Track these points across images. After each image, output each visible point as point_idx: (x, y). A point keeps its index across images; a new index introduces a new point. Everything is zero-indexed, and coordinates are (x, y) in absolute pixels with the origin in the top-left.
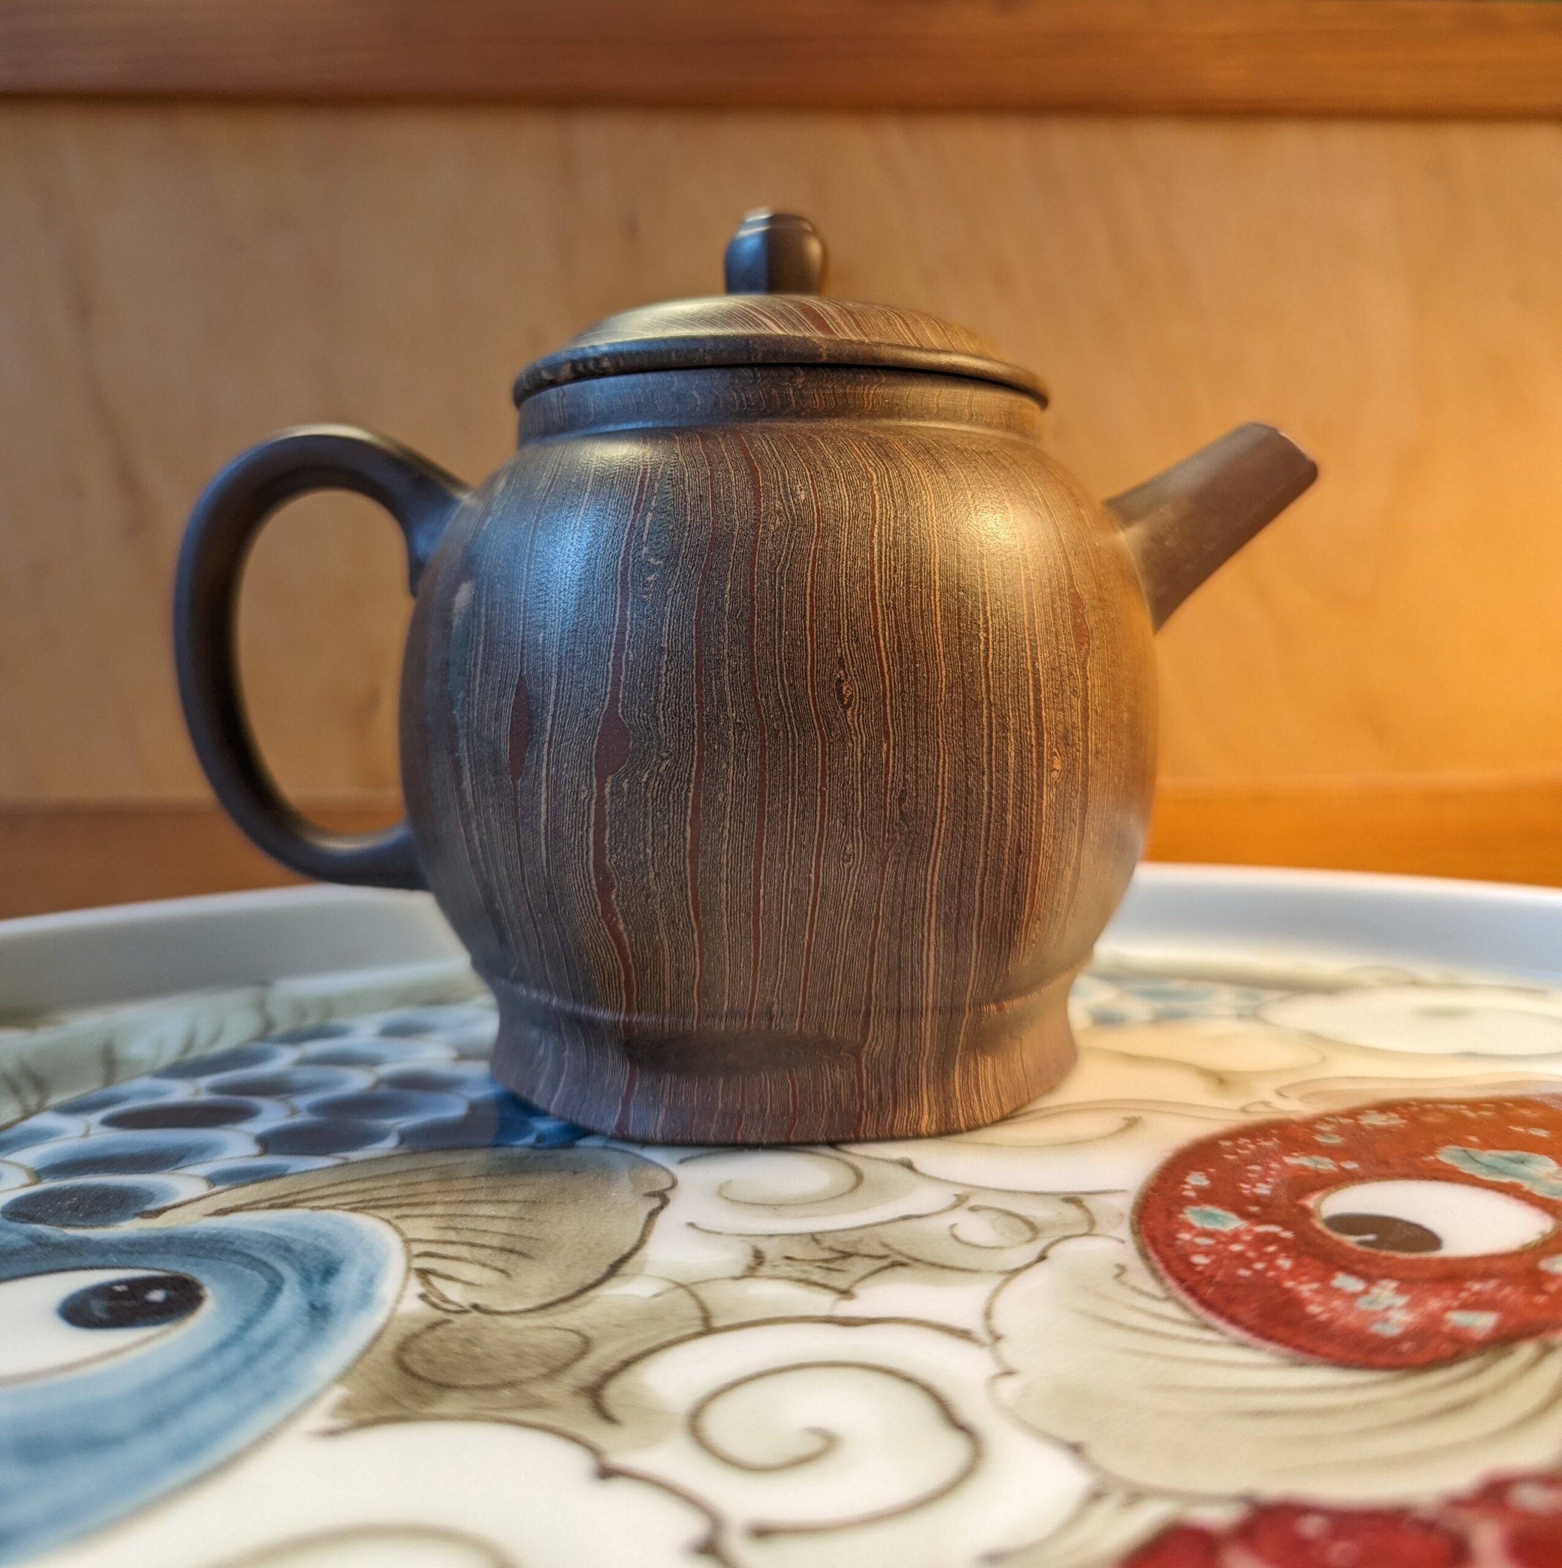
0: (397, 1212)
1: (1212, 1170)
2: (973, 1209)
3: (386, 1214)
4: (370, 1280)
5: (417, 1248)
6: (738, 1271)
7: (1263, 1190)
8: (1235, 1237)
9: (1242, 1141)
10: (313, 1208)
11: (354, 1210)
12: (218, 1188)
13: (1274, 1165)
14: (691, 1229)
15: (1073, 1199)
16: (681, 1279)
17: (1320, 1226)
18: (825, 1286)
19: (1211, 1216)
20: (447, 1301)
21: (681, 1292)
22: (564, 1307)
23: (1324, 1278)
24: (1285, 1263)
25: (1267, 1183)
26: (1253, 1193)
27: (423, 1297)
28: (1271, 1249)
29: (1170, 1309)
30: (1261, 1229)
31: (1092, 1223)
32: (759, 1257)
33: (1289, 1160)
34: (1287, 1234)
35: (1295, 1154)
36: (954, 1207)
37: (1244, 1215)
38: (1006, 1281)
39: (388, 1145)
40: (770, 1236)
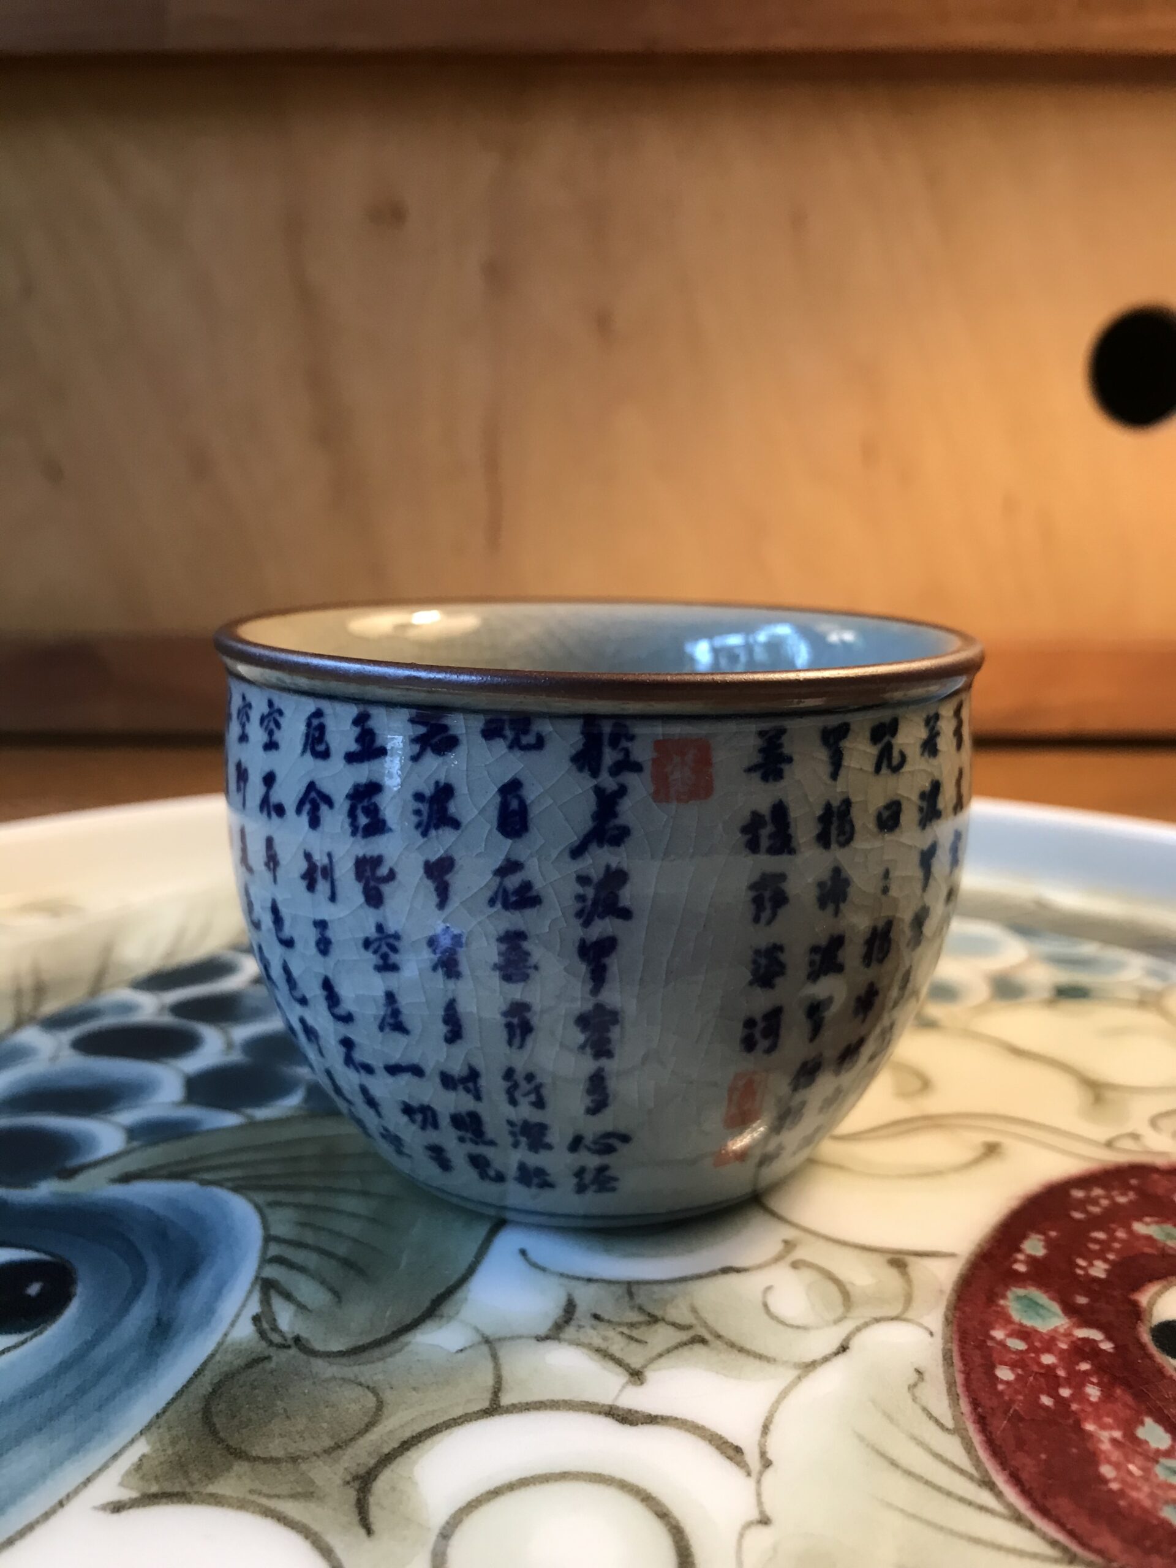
0: (271, 1197)
1: (1053, 1234)
2: (795, 1265)
3: (261, 1198)
4: (219, 1291)
5: (274, 1250)
6: (543, 1329)
7: (1099, 1270)
8: (1049, 1343)
9: (1097, 1192)
10: (204, 1183)
11: (236, 1189)
12: (135, 1144)
13: (1121, 1234)
14: (520, 1257)
15: (898, 1261)
16: (489, 1332)
17: (1146, 1338)
18: (619, 1362)
19: (1032, 1305)
20: (275, 1329)
21: (485, 1349)
22: (376, 1353)
23: (1129, 1427)
24: (1093, 1392)
25: (1106, 1260)
26: (1087, 1275)
27: (256, 1319)
28: (1085, 1366)
29: (953, 1448)
30: (1082, 1333)
31: (908, 1300)
32: (570, 1309)
33: (1139, 1228)
34: (1107, 1346)
35: (1148, 1219)
36: (777, 1259)
37: (1070, 1309)
38: (799, 1378)
39: (293, 1101)
40: (590, 1280)
